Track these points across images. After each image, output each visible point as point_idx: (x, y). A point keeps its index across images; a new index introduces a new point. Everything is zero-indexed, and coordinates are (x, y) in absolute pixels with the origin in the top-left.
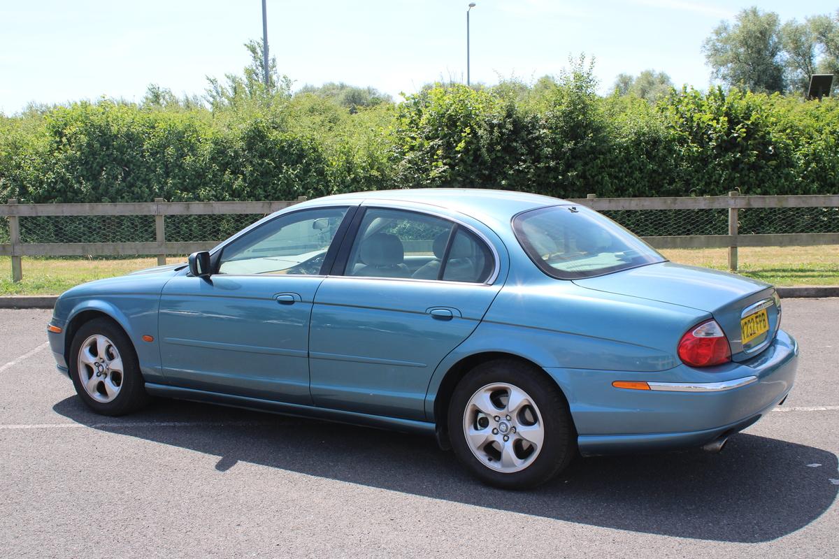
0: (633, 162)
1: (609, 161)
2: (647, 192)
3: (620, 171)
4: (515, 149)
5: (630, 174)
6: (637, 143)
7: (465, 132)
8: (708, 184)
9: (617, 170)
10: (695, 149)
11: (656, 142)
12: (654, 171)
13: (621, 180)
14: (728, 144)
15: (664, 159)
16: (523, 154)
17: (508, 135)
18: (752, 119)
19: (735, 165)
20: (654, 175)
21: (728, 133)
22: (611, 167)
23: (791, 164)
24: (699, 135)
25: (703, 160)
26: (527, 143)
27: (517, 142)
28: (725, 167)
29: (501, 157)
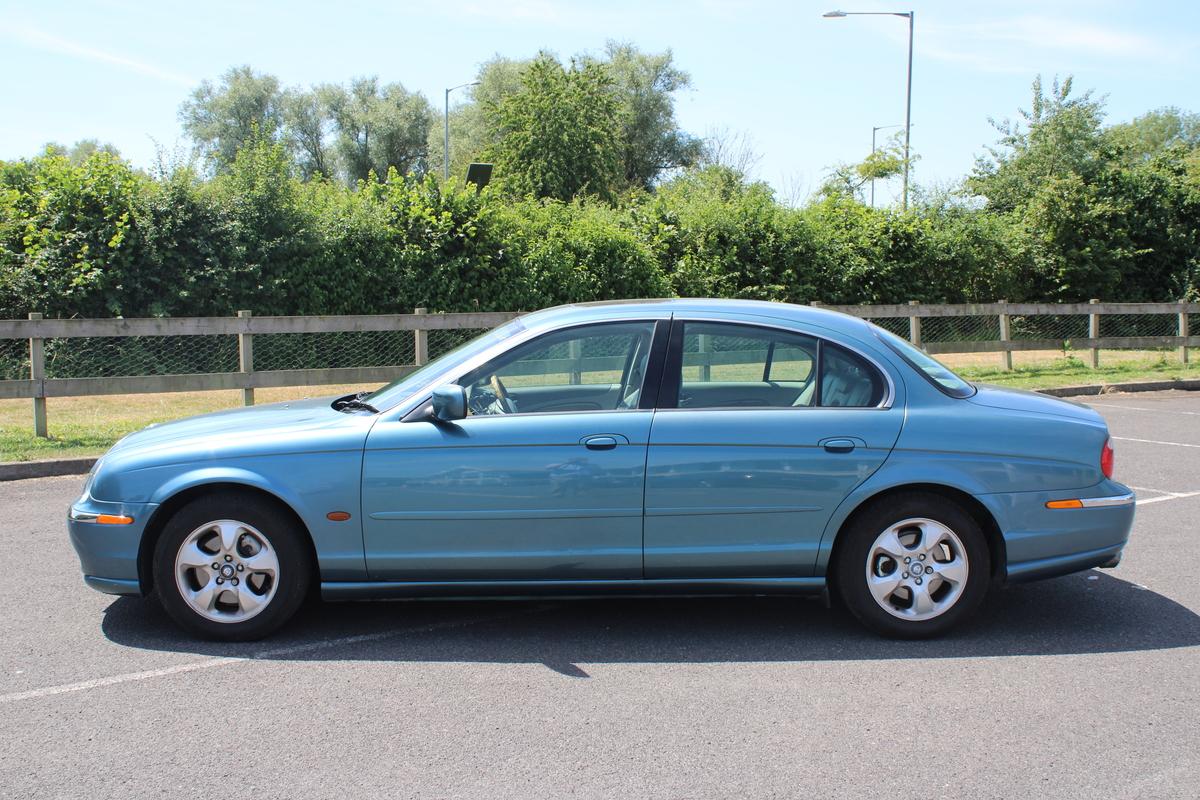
0: (348, 267)
1: (317, 265)
2: (363, 307)
3: (330, 279)
4: (194, 249)
5: (342, 284)
6: (348, 243)
7: (121, 221)
8: (433, 296)
9: (326, 277)
10: (418, 252)
11: (370, 241)
12: (372, 279)
13: (331, 291)
14: (453, 248)
15: (382, 264)
16: (208, 255)
17: (181, 227)
18: (480, 215)
19: (463, 272)
20: (370, 284)
21: (453, 231)
22: (318, 273)
23: (521, 273)
24: (416, 234)
25: (425, 266)
26: (211, 238)
27: (195, 237)
28: (452, 276)
29: (172, 258)
